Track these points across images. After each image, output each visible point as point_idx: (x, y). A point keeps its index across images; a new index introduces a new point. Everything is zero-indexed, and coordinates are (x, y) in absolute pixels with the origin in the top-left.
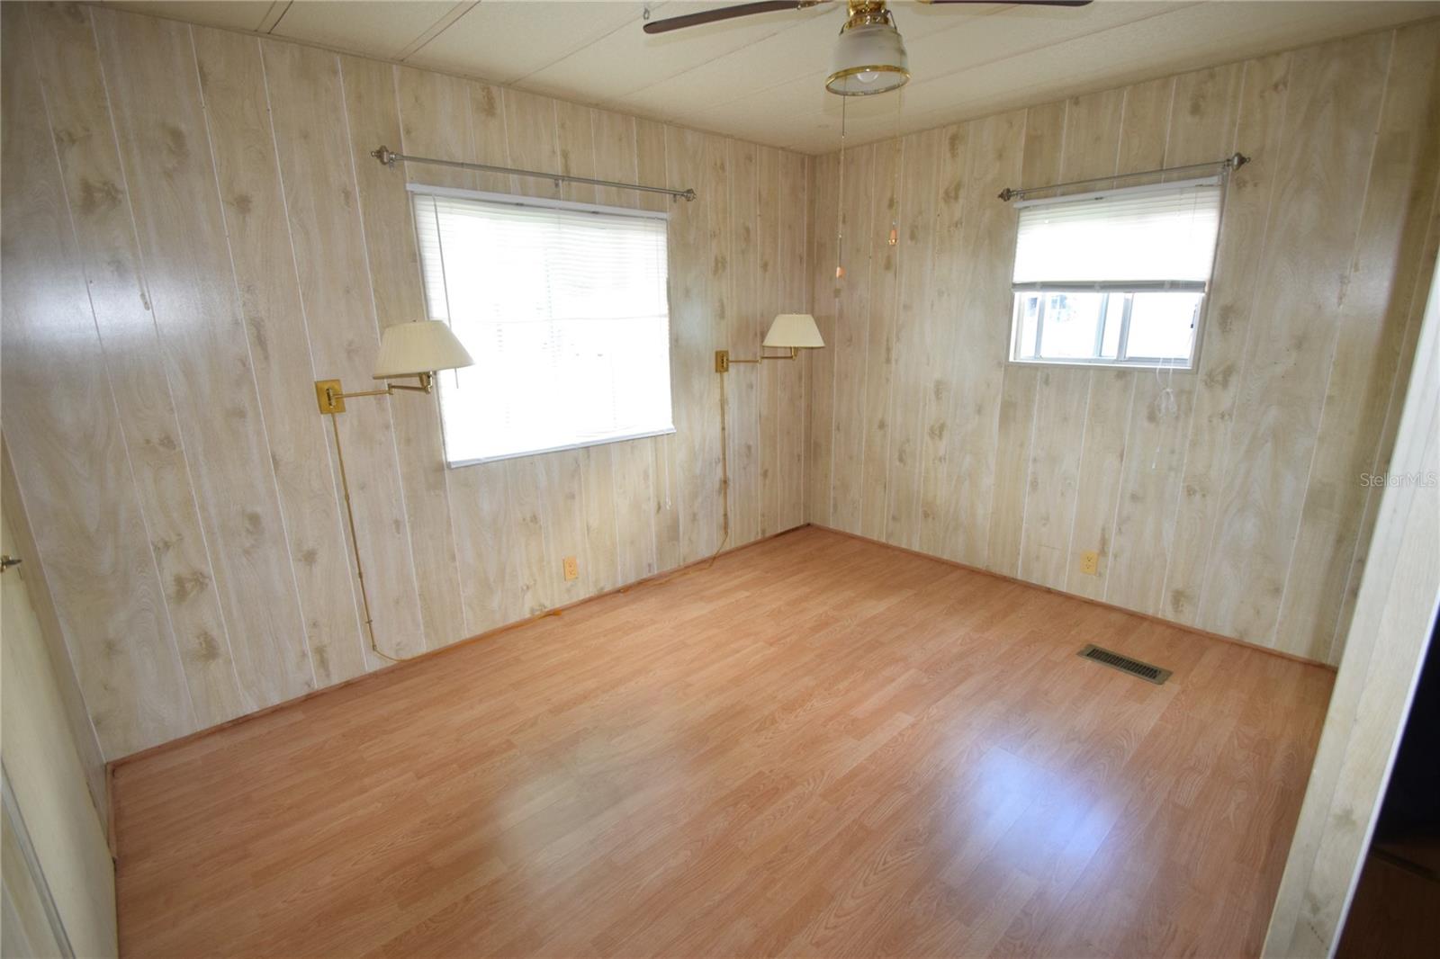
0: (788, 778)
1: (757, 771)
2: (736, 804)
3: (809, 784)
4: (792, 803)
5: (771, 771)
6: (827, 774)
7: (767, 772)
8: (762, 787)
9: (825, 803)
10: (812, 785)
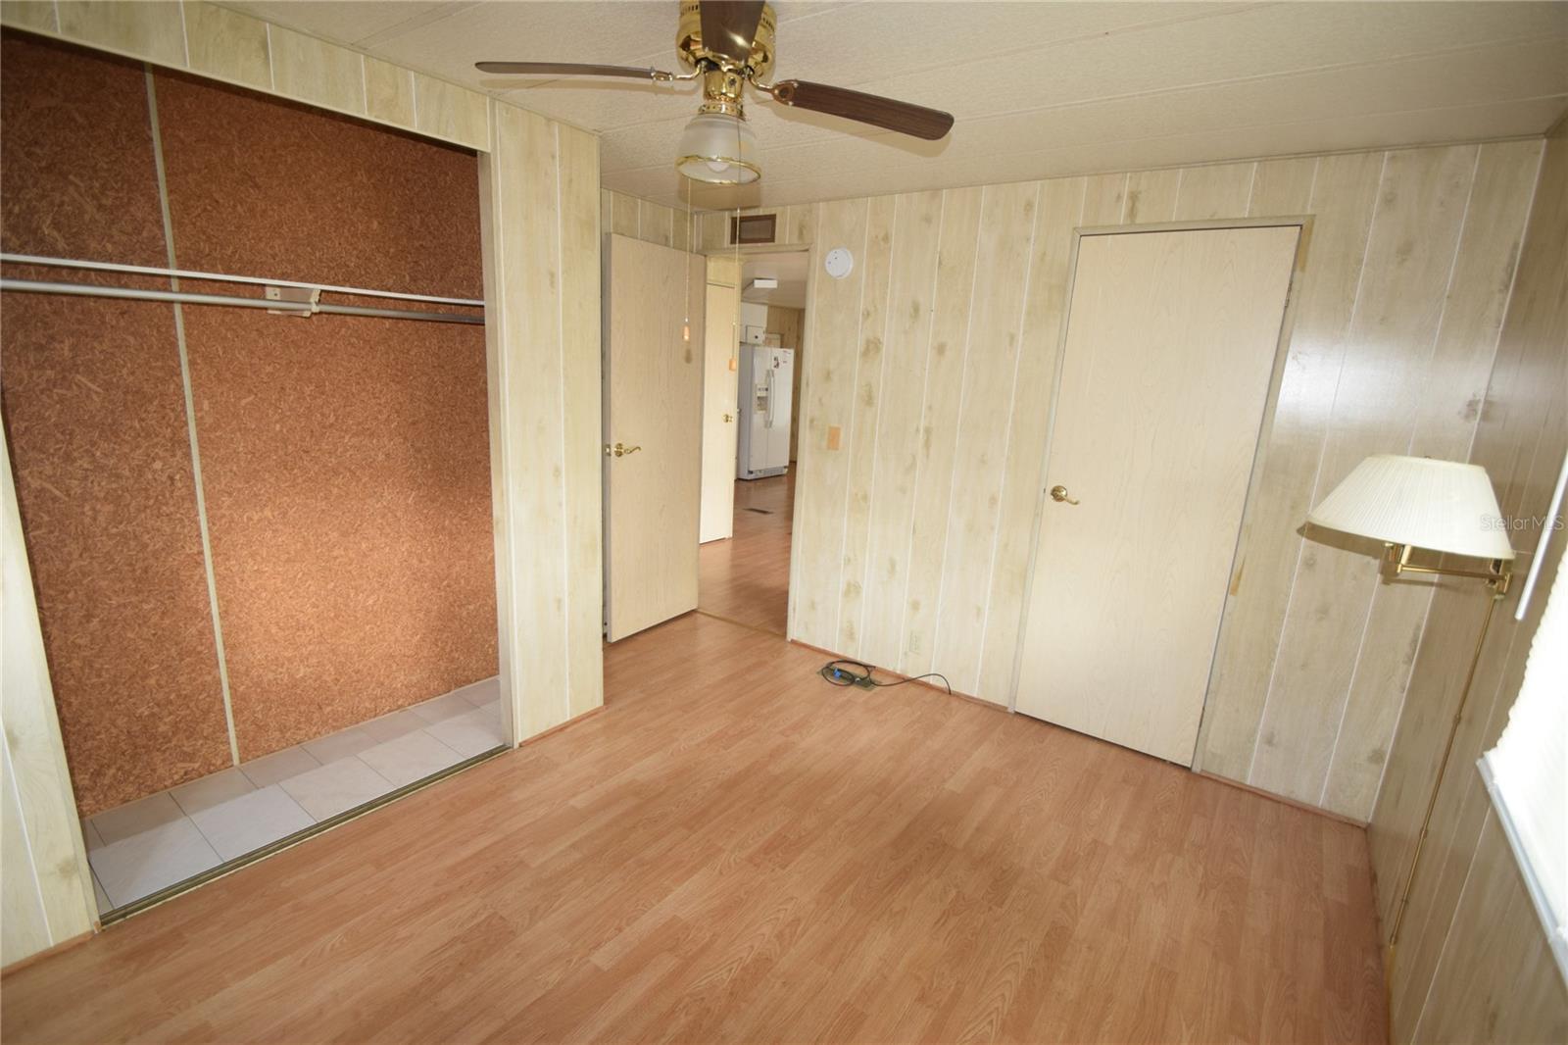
0: (755, 865)
1: (788, 869)
2: (800, 838)
3: (735, 860)
4: (750, 842)
5: (773, 870)
6: (717, 871)
7: (777, 869)
8: (780, 855)
9: (721, 844)
10: (732, 859)
